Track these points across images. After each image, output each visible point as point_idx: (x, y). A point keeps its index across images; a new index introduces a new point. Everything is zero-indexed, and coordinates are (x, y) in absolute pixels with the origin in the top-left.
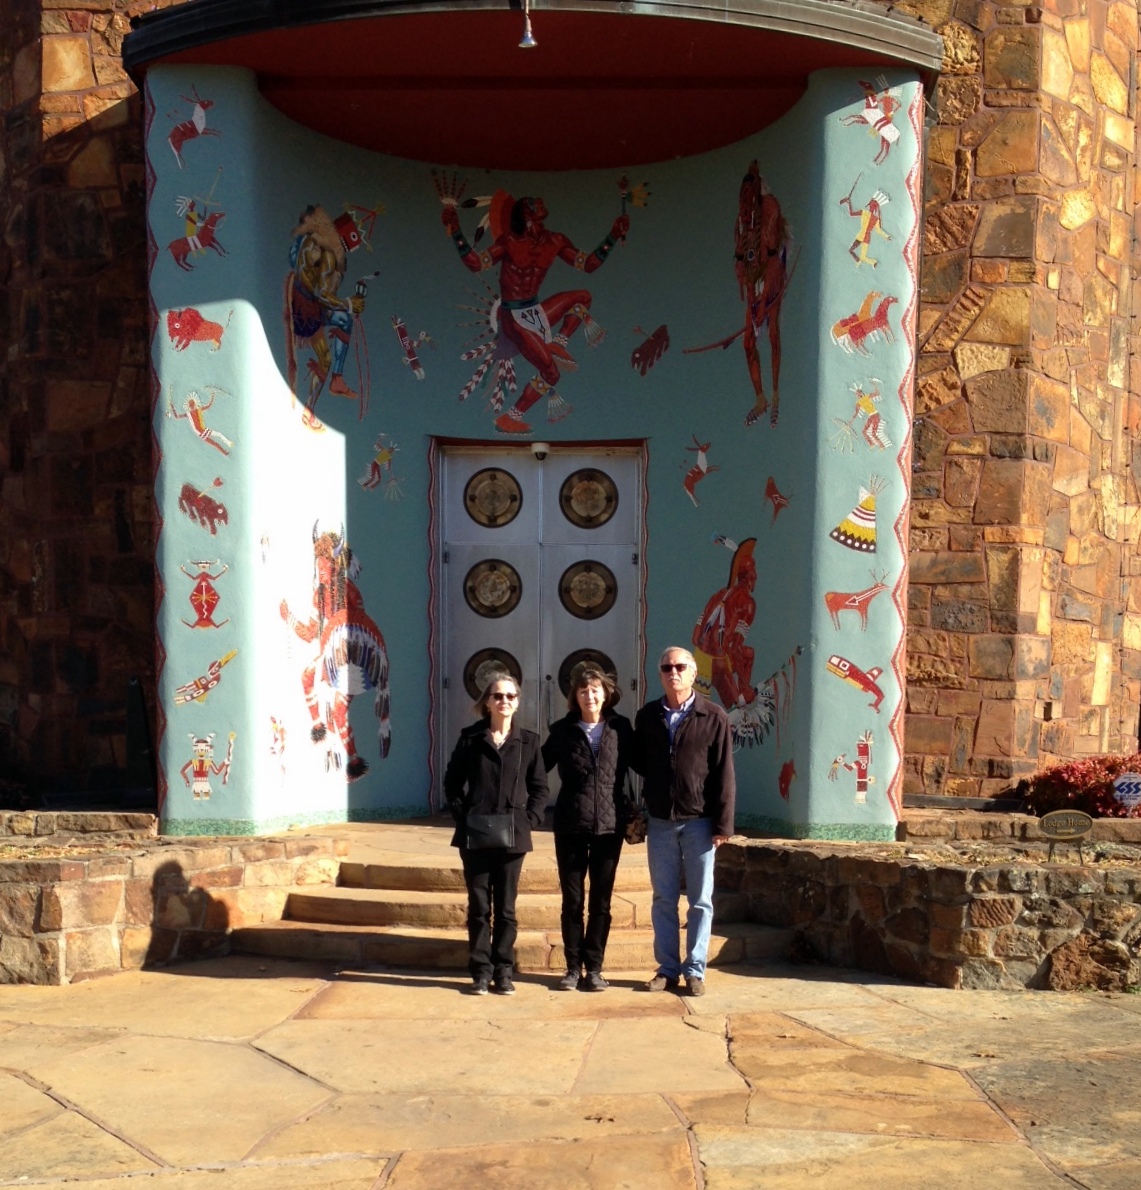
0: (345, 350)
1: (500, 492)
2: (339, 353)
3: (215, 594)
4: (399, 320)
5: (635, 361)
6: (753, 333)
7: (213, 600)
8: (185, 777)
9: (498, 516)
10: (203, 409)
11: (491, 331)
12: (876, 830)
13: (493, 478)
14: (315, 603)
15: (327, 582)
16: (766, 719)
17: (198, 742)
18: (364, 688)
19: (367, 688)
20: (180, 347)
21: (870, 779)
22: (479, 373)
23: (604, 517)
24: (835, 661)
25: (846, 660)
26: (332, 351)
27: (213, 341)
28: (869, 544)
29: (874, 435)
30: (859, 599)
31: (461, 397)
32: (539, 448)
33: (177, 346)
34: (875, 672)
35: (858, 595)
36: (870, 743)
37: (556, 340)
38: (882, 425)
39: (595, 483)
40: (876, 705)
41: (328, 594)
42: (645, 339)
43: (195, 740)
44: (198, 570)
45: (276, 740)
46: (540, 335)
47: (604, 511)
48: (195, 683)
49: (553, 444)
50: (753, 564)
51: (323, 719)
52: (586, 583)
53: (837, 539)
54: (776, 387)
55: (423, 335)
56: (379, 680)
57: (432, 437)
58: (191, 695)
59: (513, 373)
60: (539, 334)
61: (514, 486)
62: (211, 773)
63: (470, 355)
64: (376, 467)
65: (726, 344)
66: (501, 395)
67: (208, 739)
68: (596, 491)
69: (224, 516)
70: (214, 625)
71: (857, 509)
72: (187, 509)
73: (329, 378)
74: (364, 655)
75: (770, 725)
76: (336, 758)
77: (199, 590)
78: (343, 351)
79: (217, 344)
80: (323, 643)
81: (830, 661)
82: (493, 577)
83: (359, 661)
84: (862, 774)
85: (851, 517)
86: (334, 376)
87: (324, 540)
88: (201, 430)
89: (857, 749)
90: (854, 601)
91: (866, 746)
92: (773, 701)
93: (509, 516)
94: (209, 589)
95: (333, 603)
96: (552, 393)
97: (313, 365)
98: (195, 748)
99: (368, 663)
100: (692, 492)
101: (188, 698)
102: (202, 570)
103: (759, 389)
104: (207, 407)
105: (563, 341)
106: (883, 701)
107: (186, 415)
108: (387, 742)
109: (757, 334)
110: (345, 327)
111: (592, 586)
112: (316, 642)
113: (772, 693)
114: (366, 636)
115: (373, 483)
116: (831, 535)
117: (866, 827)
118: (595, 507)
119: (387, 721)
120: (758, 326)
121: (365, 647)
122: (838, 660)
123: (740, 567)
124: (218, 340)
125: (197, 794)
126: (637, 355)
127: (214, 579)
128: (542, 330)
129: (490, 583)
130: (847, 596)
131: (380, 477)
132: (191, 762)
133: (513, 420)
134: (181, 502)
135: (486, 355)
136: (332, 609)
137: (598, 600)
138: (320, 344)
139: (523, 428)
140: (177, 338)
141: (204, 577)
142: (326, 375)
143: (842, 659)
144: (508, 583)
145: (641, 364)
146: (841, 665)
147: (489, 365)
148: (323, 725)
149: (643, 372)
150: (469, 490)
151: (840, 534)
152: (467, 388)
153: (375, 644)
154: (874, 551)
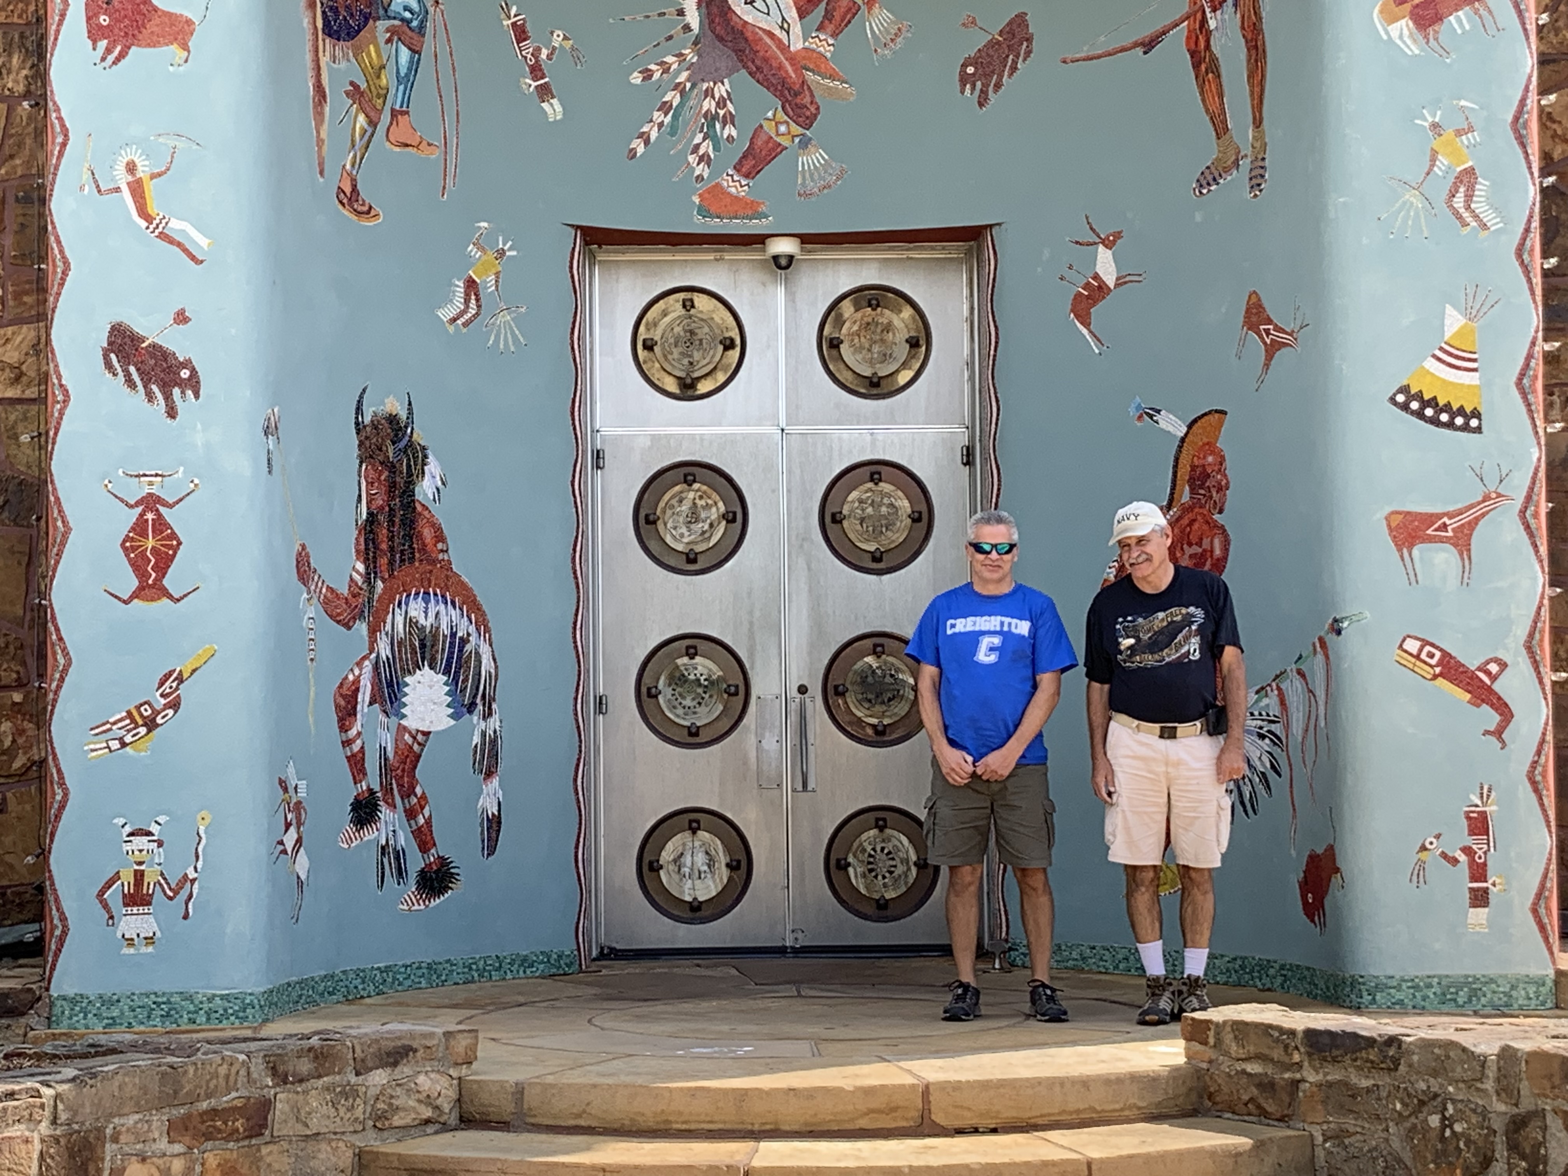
0: (414, 66)
1: (703, 332)
2: (403, 71)
3: (173, 536)
4: (514, 11)
5: (964, 79)
6: (1204, 21)
7: (170, 547)
8: (105, 906)
9: (699, 379)
10: (153, 176)
11: (687, 28)
12: (1513, 987)
13: (688, 305)
14: (358, 552)
15: (381, 508)
16: (1263, 764)
17: (131, 834)
18: (451, 716)
19: (455, 716)
20: (111, 58)
21: (1494, 882)
22: (665, 108)
23: (904, 377)
24: (1412, 646)
25: (1432, 645)
26: (391, 66)
27: (174, 48)
28: (1467, 417)
29: (1468, 207)
30: (1453, 524)
31: (632, 154)
32: (784, 247)
33: (103, 59)
34: (1494, 668)
35: (1450, 515)
36: (1490, 809)
37: (812, 44)
38: (1482, 187)
39: (887, 312)
40: (1498, 733)
41: (383, 533)
42: (985, 39)
43: (128, 829)
44: (138, 490)
45: (288, 826)
46: (782, 35)
47: (905, 365)
48: (129, 714)
49: (805, 239)
50: (1222, 460)
51: (373, 780)
52: (872, 504)
53: (1405, 407)
54: (1258, 123)
55: (557, 40)
56: (479, 700)
57: (577, 227)
58: (121, 740)
59: (730, 106)
60: (777, 32)
61: (730, 320)
62: (158, 896)
63: (647, 75)
64: (471, 284)
65: (1149, 45)
66: (707, 147)
67: (155, 828)
68: (888, 328)
69: (194, 384)
70: (170, 597)
71: (1441, 349)
72: (119, 370)
73: (386, 117)
74: (451, 653)
75: (1271, 775)
76: (397, 858)
77: (140, 527)
78: (409, 69)
79: (186, 53)
80: (373, 631)
81: (1401, 647)
82: (691, 495)
83: (441, 663)
84: (1479, 872)
85: (1431, 365)
86: (394, 114)
87: (375, 425)
88: (149, 219)
89: (1465, 823)
90: (1445, 527)
91: (1483, 816)
92: (1276, 728)
93: (721, 378)
94: (161, 524)
95: (392, 549)
96: (805, 143)
97: (355, 93)
98: (127, 847)
99: (459, 667)
100: (1087, 324)
101: (115, 745)
102: (147, 490)
103: (1221, 129)
104: (160, 175)
105: (824, 45)
106: (1512, 725)
107: (118, 190)
108: (494, 824)
109: (1212, 24)
110: (415, 24)
111: (884, 510)
112: (362, 628)
113: (1275, 710)
114: (454, 614)
115: (467, 317)
116: (1392, 400)
117: (1492, 981)
118: (885, 357)
119: (495, 781)
120: (1214, 10)
121: (453, 635)
122: (1418, 644)
123: (1193, 468)
124: (185, 47)
125: (130, 942)
126: (970, 70)
127: (171, 506)
128: (785, 27)
129: (685, 507)
130: (1429, 519)
131: (479, 307)
132: (117, 876)
133: (730, 194)
134: (106, 357)
135: (678, 72)
136: (391, 563)
137: (897, 536)
138: (369, 55)
139: (751, 209)
140: (103, 44)
141: (151, 502)
142: (380, 112)
143: (1425, 643)
144: (722, 509)
145: (979, 84)
146: (1423, 656)
147: (683, 93)
148: (371, 792)
149: (982, 102)
150: (642, 328)
151: (1410, 398)
152: (641, 136)
153: (472, 629)
154: (1478, 430)
